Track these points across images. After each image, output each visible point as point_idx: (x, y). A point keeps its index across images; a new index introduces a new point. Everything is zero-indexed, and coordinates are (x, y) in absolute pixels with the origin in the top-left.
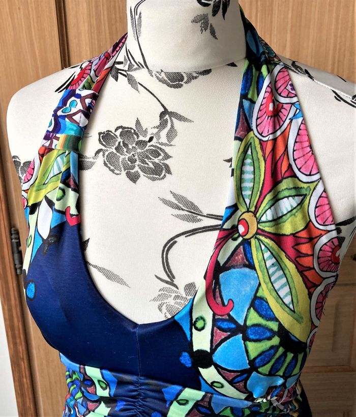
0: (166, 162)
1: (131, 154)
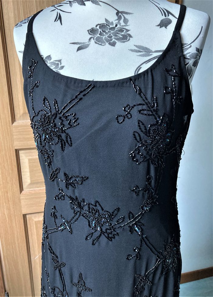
0: (128, 33)
1: (109, 34)
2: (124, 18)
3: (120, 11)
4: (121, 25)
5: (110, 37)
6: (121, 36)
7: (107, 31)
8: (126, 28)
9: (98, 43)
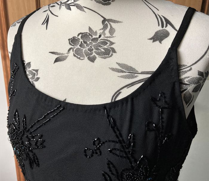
1: (90, 46)
2: (111, 27)
3: (107, 18)
4: (106, 36)
5: (91, 50)
6: (103, 50)
7: (88, 43)
8: (111, 39)
9: (77, 56)
